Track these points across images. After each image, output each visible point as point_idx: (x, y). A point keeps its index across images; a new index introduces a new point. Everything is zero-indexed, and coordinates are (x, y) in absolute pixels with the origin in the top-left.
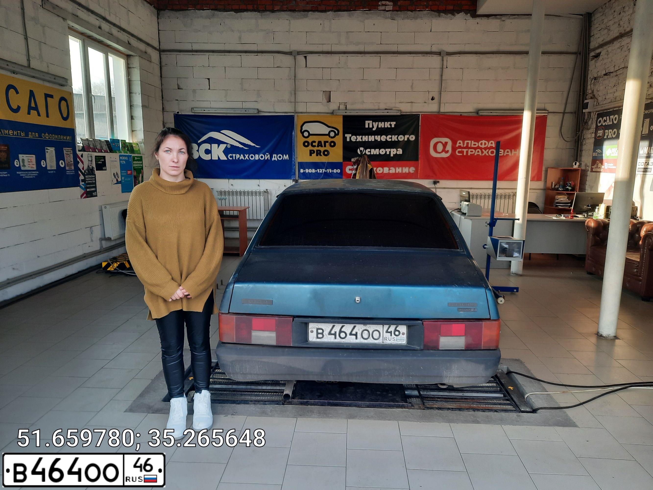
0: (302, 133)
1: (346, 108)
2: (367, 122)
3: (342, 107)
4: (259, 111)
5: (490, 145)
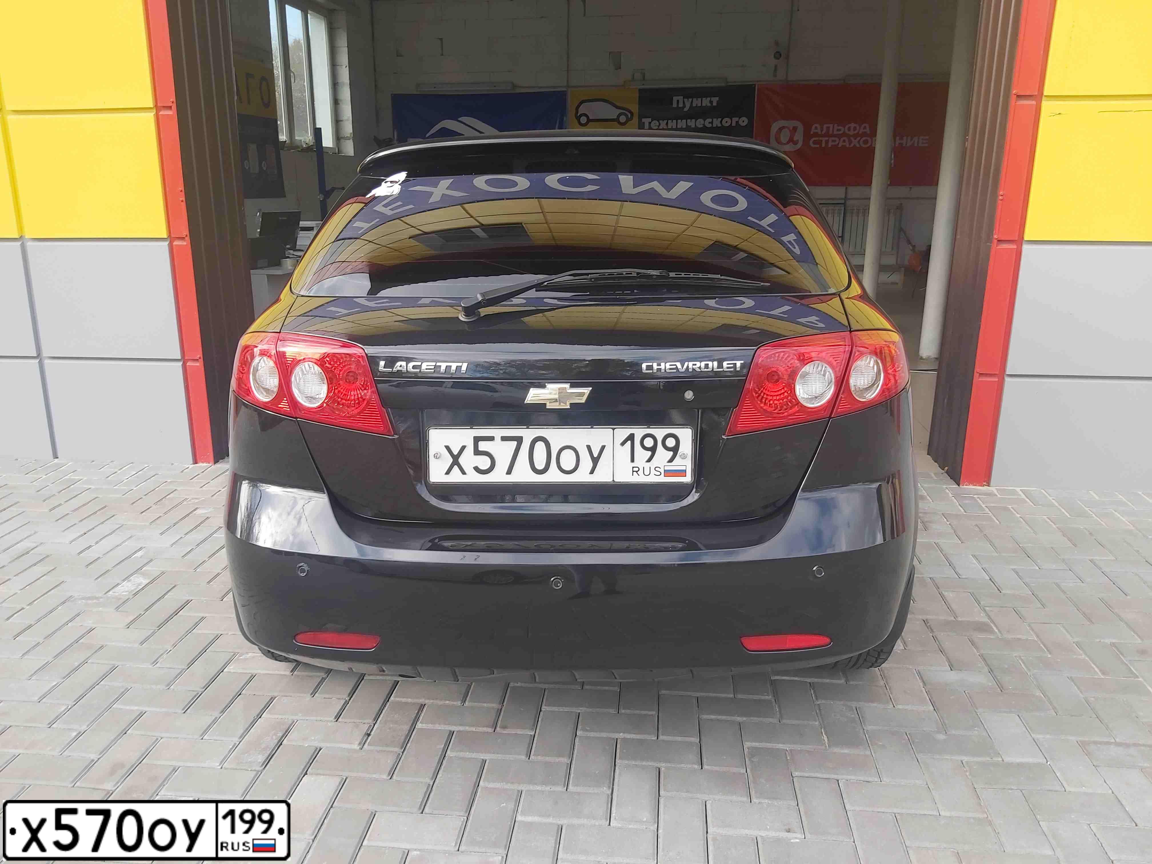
0: (578, 118)
1: (644, 77)
2: (675, 99)
3: (638, 76)
4: (514, 86)
5: (862, 131)
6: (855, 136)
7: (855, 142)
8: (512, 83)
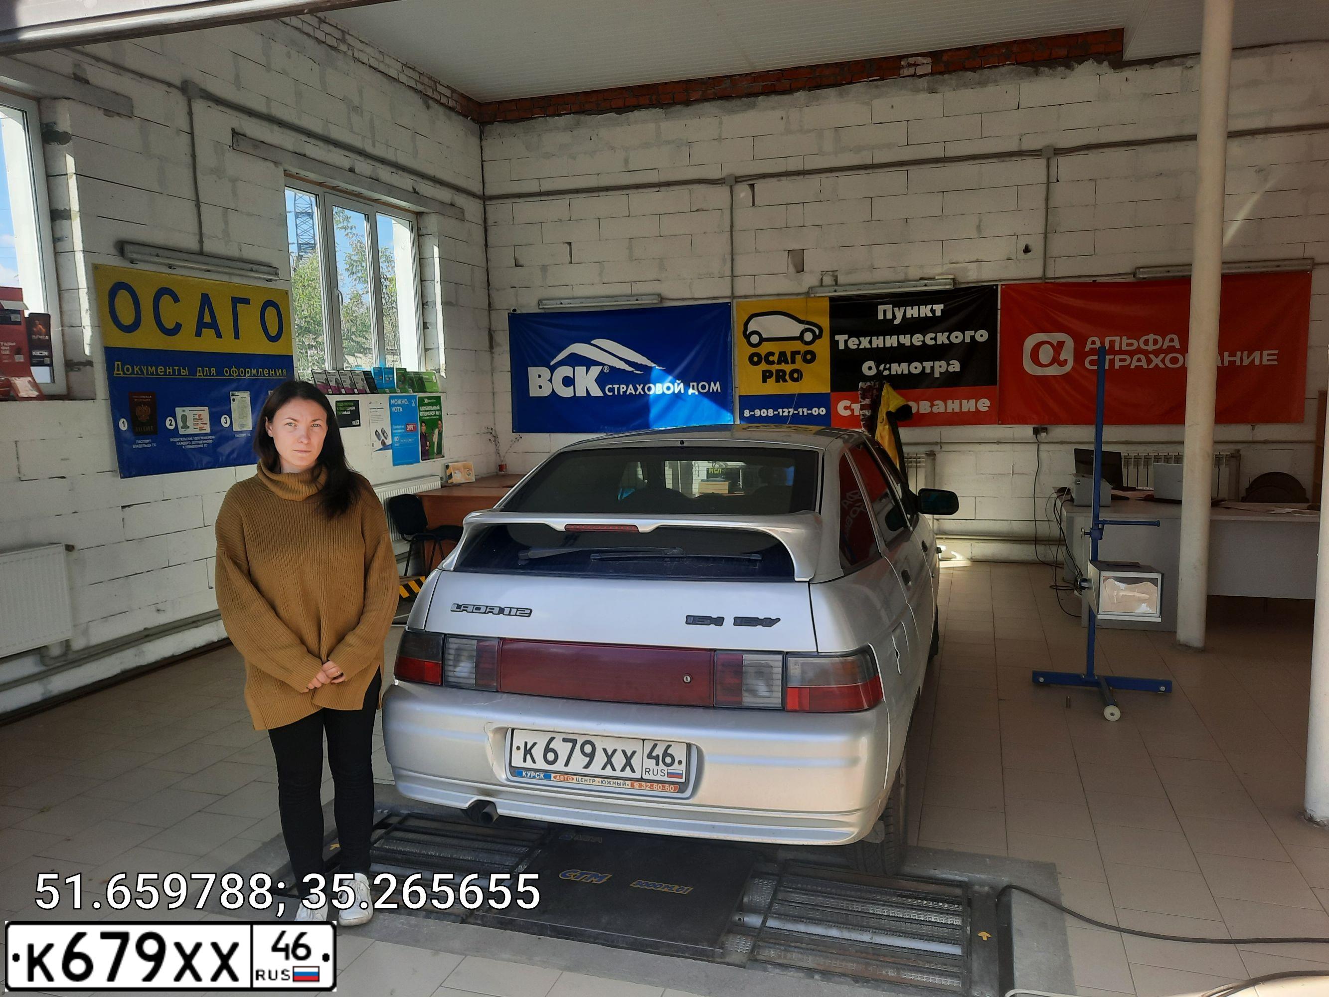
0: (748, 337)
1: (836, 281)
2: (881, 308)
3: (828, 280)
4: (662, 298)
5: (1167, 344)
6: (1157, 353)
7: (1156, 361)
8: (659, 295)
